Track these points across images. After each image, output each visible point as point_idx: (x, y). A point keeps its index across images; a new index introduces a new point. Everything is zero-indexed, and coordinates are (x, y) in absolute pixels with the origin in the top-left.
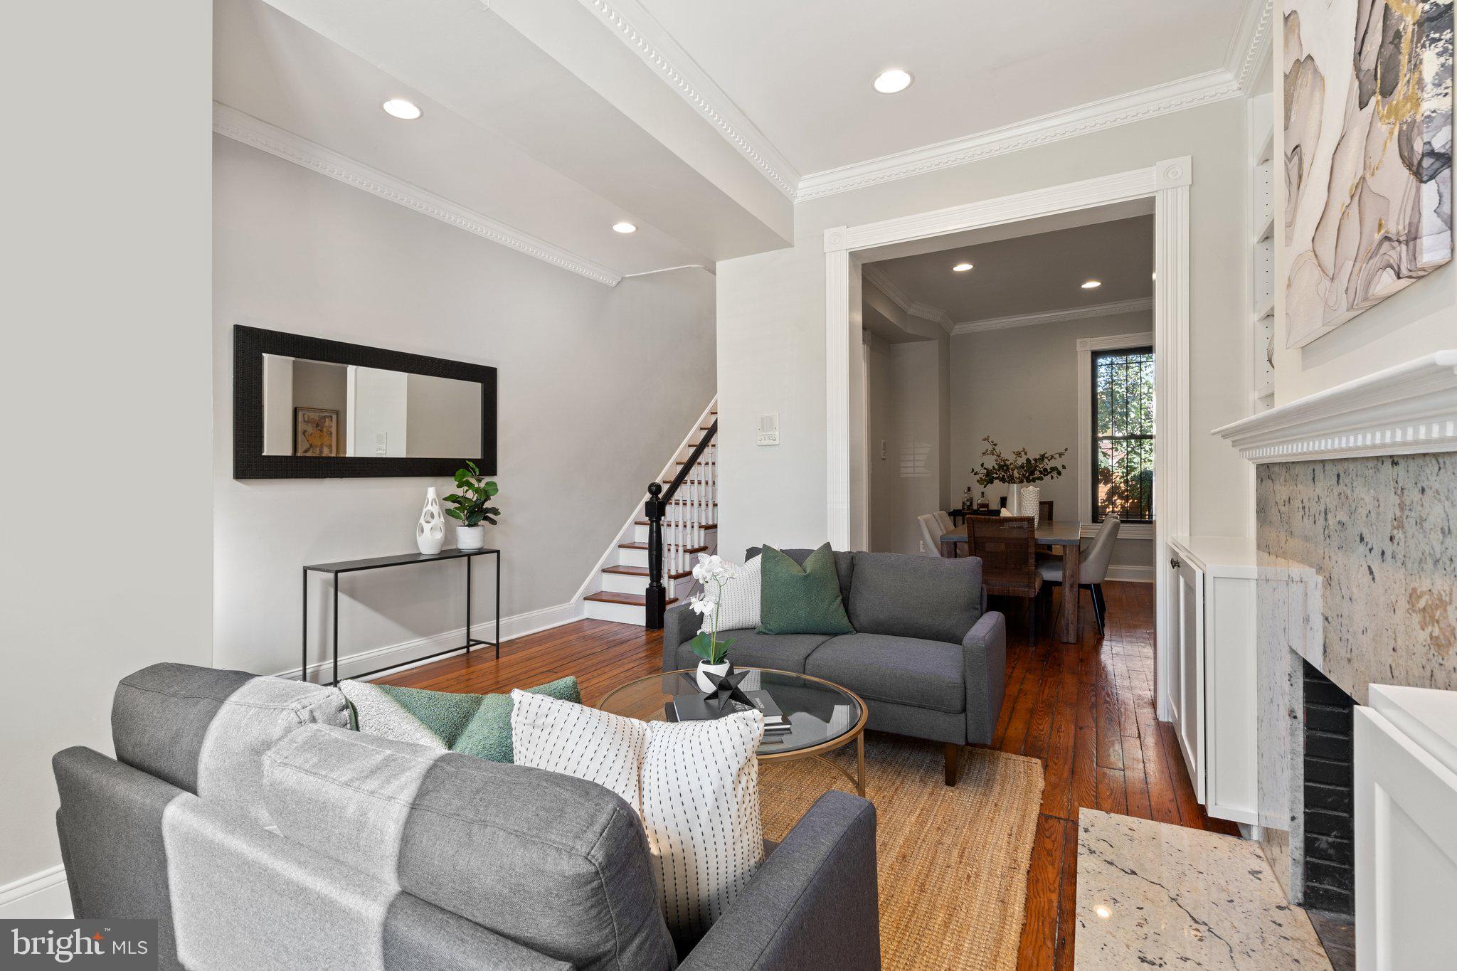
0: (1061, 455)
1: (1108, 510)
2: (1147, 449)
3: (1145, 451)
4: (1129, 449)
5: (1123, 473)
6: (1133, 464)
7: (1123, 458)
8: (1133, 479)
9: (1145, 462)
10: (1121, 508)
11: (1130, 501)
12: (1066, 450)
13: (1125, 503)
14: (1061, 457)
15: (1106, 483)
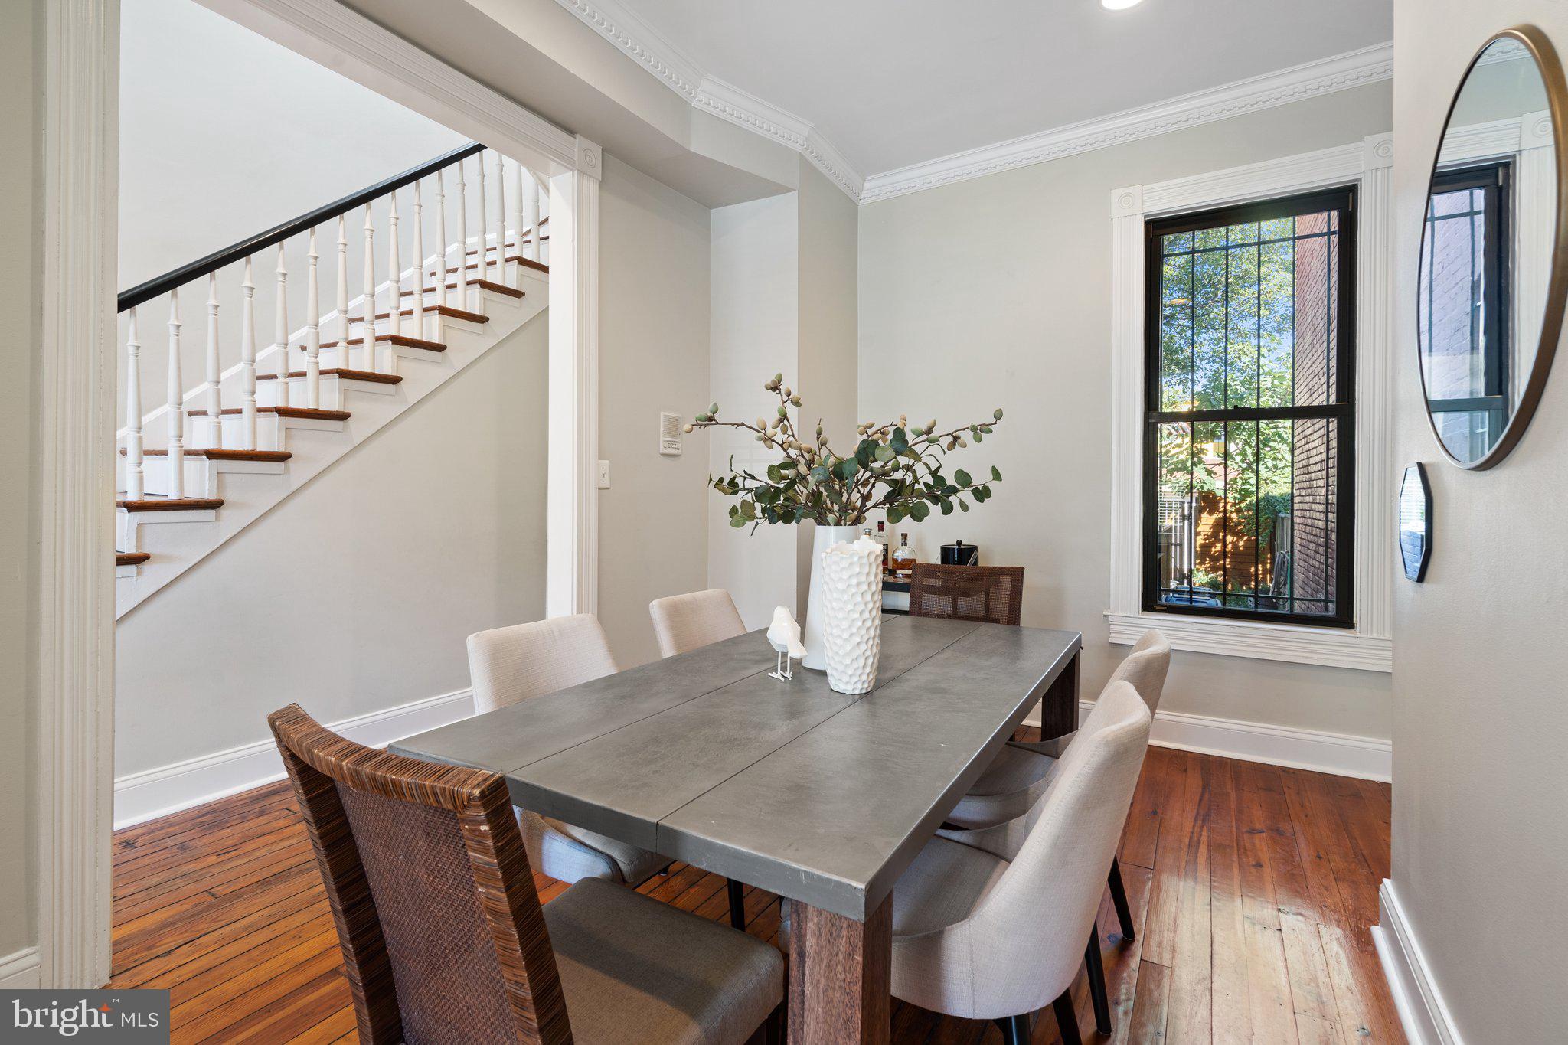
0: (980, 431)
1: (1213, 550)
2: (1270, 465)
3: (1267, 467)
4: (1245, 466)
5: (1235, 498)
6: (1248, 487)
7: (1236, 478)
8: (1248, 508)
9: (1267, 483)
10: (1232, 548)
11: (1245, 538)
12: (998, 415)
13: (1238, 540)
14: (979, 440)
15: (1211, 513)
